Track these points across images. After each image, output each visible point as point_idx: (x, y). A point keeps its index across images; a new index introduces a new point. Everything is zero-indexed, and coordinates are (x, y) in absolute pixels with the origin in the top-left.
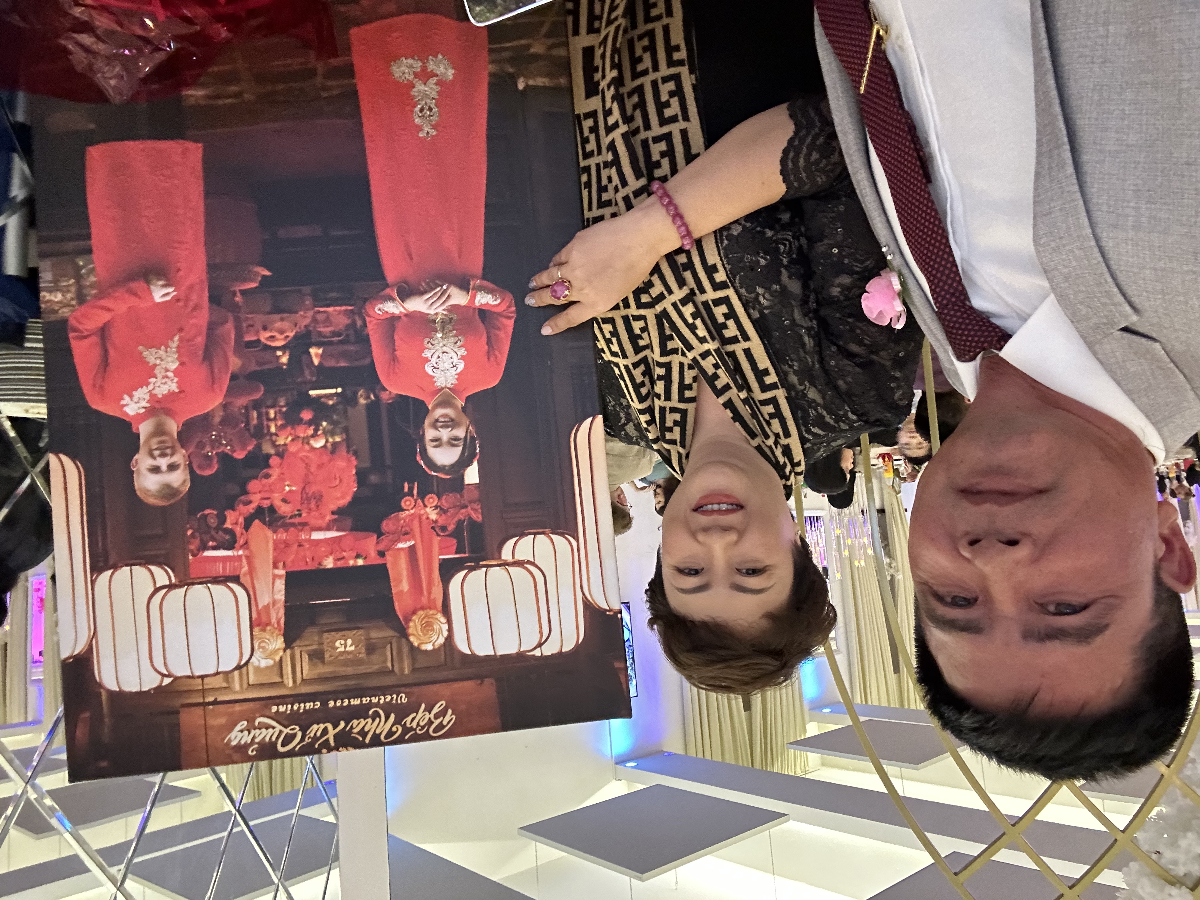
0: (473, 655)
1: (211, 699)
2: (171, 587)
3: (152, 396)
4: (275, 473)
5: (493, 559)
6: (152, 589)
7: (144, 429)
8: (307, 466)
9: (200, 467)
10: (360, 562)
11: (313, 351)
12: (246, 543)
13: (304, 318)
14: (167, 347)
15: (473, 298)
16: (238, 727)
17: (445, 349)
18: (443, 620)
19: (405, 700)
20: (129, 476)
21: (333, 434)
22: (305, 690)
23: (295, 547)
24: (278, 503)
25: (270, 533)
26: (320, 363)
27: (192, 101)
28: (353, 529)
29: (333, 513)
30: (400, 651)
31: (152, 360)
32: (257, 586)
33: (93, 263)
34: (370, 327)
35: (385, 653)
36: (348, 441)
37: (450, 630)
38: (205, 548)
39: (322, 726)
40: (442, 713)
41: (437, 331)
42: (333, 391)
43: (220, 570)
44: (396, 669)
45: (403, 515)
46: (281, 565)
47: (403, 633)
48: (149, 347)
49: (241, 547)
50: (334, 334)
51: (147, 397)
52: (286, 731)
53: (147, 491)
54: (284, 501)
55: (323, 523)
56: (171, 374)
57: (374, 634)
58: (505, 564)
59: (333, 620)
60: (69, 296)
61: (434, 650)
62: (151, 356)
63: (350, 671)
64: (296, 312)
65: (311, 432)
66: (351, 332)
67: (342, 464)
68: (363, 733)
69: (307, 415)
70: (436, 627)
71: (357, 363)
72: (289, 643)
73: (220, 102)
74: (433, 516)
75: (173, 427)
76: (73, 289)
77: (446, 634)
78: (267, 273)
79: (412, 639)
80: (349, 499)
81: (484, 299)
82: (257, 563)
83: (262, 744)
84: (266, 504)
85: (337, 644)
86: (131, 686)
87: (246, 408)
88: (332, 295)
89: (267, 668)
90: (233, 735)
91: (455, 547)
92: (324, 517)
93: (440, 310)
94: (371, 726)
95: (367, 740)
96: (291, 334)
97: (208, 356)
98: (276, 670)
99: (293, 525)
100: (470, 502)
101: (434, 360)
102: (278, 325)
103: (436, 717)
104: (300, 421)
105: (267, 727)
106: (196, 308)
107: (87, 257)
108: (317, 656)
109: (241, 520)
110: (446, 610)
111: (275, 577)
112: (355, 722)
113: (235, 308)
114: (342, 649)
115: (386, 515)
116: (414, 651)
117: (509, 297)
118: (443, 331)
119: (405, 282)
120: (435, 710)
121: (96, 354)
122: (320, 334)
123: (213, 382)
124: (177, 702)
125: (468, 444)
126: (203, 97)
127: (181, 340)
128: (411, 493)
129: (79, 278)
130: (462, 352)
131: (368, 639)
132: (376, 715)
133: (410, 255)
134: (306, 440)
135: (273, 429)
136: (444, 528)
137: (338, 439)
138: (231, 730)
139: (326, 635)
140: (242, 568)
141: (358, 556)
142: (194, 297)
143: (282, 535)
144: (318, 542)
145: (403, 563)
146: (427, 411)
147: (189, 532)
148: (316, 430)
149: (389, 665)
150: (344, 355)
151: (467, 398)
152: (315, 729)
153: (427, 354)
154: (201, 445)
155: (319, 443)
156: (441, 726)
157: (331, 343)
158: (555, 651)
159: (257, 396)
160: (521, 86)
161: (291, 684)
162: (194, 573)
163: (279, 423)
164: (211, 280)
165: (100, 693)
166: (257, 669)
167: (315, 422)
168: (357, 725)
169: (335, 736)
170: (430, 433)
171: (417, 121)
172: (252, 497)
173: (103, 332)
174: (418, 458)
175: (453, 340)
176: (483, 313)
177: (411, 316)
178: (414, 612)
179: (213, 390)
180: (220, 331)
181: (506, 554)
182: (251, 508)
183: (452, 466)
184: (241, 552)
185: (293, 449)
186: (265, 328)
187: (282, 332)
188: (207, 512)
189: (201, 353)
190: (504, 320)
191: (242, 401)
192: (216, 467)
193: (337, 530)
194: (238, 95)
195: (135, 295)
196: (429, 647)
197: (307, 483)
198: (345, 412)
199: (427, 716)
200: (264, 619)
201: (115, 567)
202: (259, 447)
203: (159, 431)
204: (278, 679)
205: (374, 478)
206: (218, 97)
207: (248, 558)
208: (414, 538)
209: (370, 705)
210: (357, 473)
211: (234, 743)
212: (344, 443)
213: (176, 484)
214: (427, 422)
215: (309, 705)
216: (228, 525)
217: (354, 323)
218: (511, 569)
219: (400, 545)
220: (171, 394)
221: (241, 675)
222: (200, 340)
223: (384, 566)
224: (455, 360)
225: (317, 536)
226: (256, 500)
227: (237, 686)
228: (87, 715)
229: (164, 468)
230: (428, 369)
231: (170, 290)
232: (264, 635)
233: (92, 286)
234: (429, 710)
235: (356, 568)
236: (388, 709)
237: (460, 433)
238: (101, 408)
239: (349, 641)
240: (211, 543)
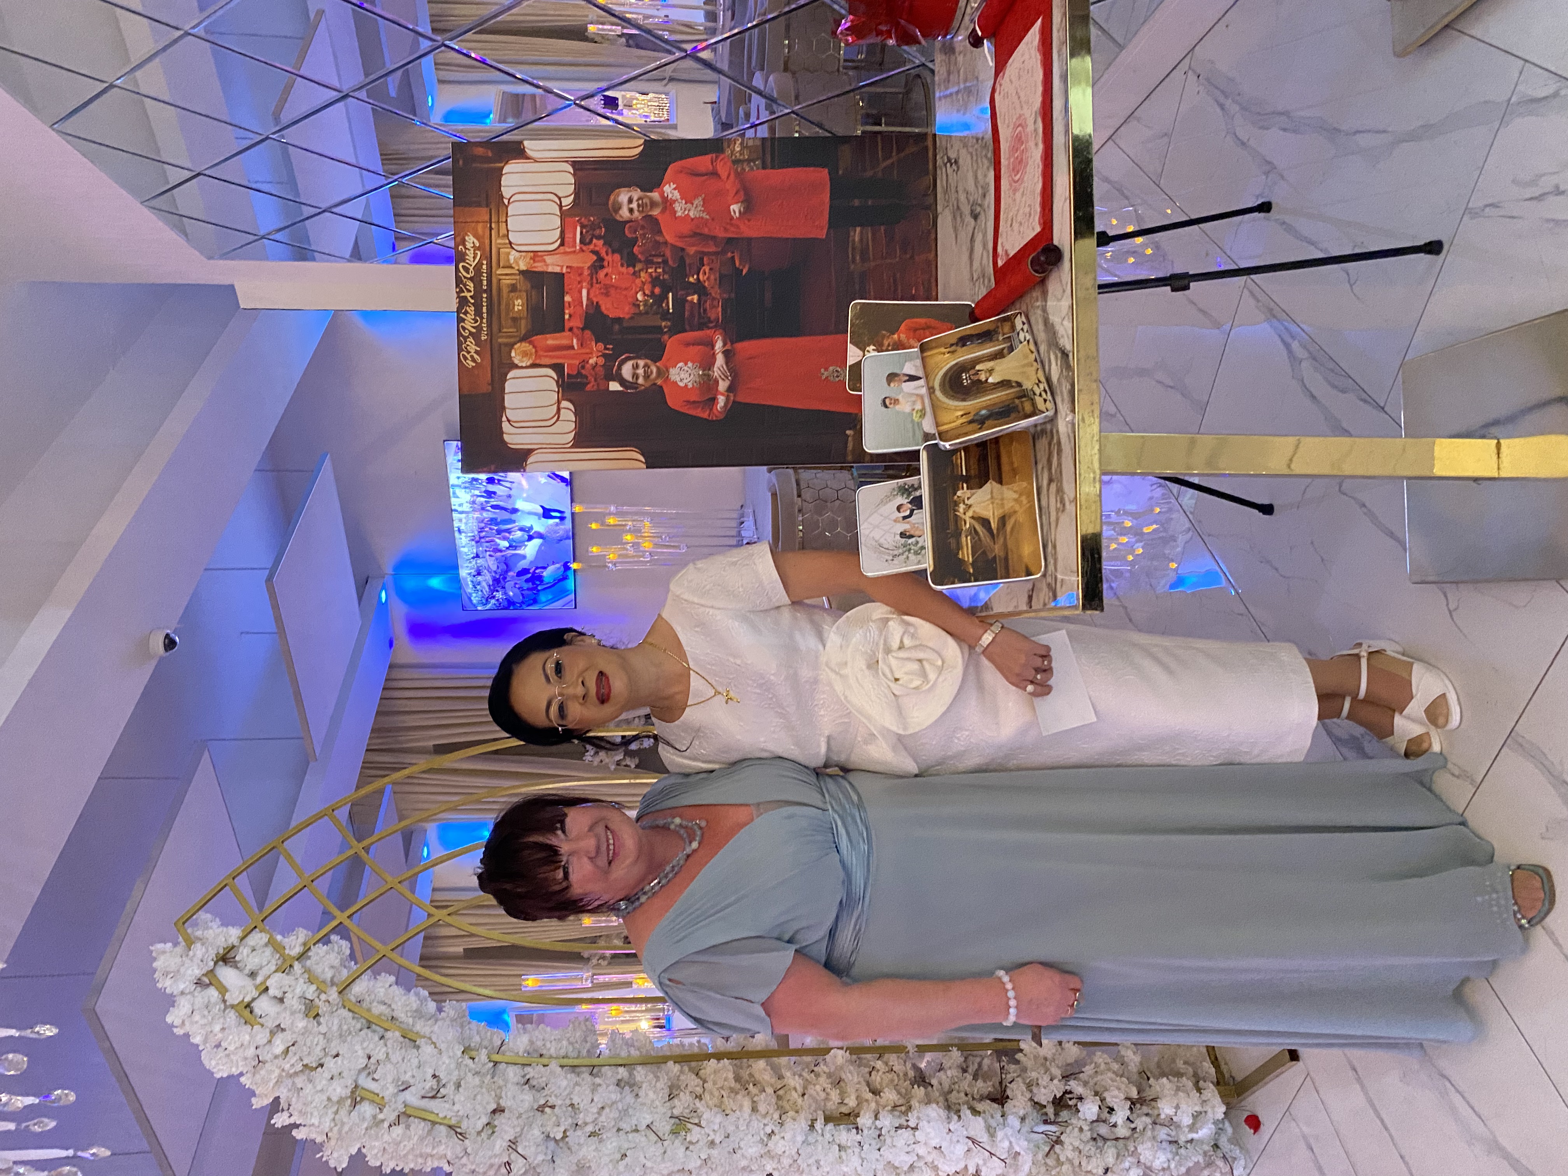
0: (506, 380)
1: (493, 226)
2: (561, 206)
3: (675, 201)
4: (624, 270)
5: (563, 396)
6: (560, 195)
7: (655, 195)
8: (626, 289)
9: (630, 227)
10: (567, 317)
11: (695, 297)
12: (583, 251)
13: (715, 292)
14: (703, 211)
15: (722, 394)
16: (476, 241)
17: (692, 376)
18: (528, 364)
19: (483, 338)
20: (628, 185)
21: (645, 305)
22: (494, 280)
23: (579, 279)
24: (605, 271)
25: (589, 264)
26: (687, 301)
27: (852, 234)
28: (586, 313)
29: (597, 303)
30: (510, 337)
31: (696, 202)
32: (556, 257)
33: (758, 169)
34: (709, 332)
35: (511, 327)
36: (640, 314)
37: (522, 367)
38: (582, 227)
39: (472, 289)
40: (474, 360)
41: (703, 371)
42: (671, 306)
43: (568, 235)
44: (501, 334)
45: (593, 343)
46: (569, 270)
47: (522, 340)
48: (704, 200)
49: (581, 248)
50: (705, 310)
51: (674, 198)
52: (471, 268)
53: (618, 195)
54: (606, 275)
55: (592, 295)
56: (686, 212)
57: (523, 322)
58: (559, 402)
59: (533, 297)
60: (738, 155)
61: (511, 357)
62: (698, 201)
63: (503, 307)
64: (720, 288)
65: (647, 292)
66: (706, 320)
67: (627, 309)
68: (466, 313)
69: (657, 290)
70: (525, 359)
71: (686, 322)
72: (522, 272)
73: (850, 249)
74: (592, 361)
75: (655, 212)
76: (741, 157)
77: (520, 365)
78: (744, 272)
79: (519, 344)
80: (605, 312)
81: (721, 400)
82: (572, 256)
83: (465, 254)
84: (606, 264)
85: (519, 301)
86: (504, 181)
87: (664, 256)
88: (729, 311)
89: (508, 260)
90: (471, 237)
91: (571, 372)
92: (596, 296)
93: (716, 374)
94: (469, 318)
95: (462, 315)
96: (706, 284)
97: (695, 234)
98: (507, 264)
99: (592, 279)
100: (598, 384)
101: (686, 368)
102: (712, 277)
103: (472, 357)
104: (654, 287)
105: (474, 258)
106: (726, 230)
107: (760, 166)
108: (513, 288)
109: (597, 249)
110: (534, 366)
111: (562, 267)
112: (473, 308)
113: (723, 252)
114: (516, 303)
115: (594, 333)
116: (512, 346)
117: (722, 417)
118: (704, 375)
119: (734, 354)
120: (476, 356)
121: (703, 170)
122: (706, 302)
123: (680, 237)
124: (493, 206)
125: (634, 385)
126: (854, 240)
127: (707, 219)
128: (606, 349)
129: (749, 161)
130: (690, 385)
131: (521, 318)
132: (476, 321)
133: (750, 358)
134: (642, 289)
135: (650, 270)
136: (583, 367)
137: (641, 308)
138: (474, 237)
139: (525, 294)
140: (569, 247)
141: (570, 316)
142: (732, 229)
143: (586, 273)
144: (580, 293)
145: (565, 342)
146: (655, 362)
147: (592, 219)
148: (648, 296)
149: (505, 330)
150: (692, 314)
151: (661, 387)
152: (471, 286)
153: (690, 364)
154: (643, 227)
155: (640, 296)
156: (466, 358)
157: (700, 308)
158: (504, 430)
159: (670, 262)
160: (848, 432)
161: (498, 272)
162: (568, 220)
163: (654, 274)
164: (743, 239)
165: (501, 162)
166: (509, 254)
167: (653, 294)
168: (471, 310)
169: (466, 297)
170: (641, 363)
171: (831, 368)
172: (610, 255)
173: (715, 174)
174: (627, 355)
175: (698, 380)
176: (714, 400)
177: (714, 356)
178: (534, 347)
179: (676, 236)
180: (711, 243)
181: (565, 404)
182: (603, 254)
183: (621, 374)
184: (578, 248)
185: (638, 281)
186: (711, 269)
187: (708, 279)
188: (603, 229)
189: (698, 231)
190: (708, 412)
191: (668, 253)
192: (630, 236)
193: (587, 305)
194: (854, 261)
195: (736, 193)
196: (513, 354)
197: (616, 288)
198: (657, 313)
199: (473, 351)
200: (537, 259)
201: (574, 175)
202: (640, 261)
203: (653, 204)
204: (501, 265)
205: (617, 327)
206: (854, 249)
207: (574, 252)
208: (578, 349)
209: (482, 318)
210: (620, 318)
211: (467, 238)
212: (637, 311)
213: (621, 212)
214: (649, 361)
215: (485, 283)
216: (594, 241)
217: (712, 322)
218: (555, 407)
219: (575, 341)
220: (675, 212)
221: (505, 244)
222: (706, 231)
223: (563, 330)
224: (685, 381)
225: (584, 292)
226: (608, 258)
227: (499, 241)
228: (490, 154)
229: (631, 206)
230: (681, 364)
231: (737, 214)
232: (528, 260)
233: (743, 169)
234: (476, 352)
235: (564, 314)
236: (479, 329)
237: (641, 381)
238: (669, 171)
239: (520, 308)
240: (584, 231)
